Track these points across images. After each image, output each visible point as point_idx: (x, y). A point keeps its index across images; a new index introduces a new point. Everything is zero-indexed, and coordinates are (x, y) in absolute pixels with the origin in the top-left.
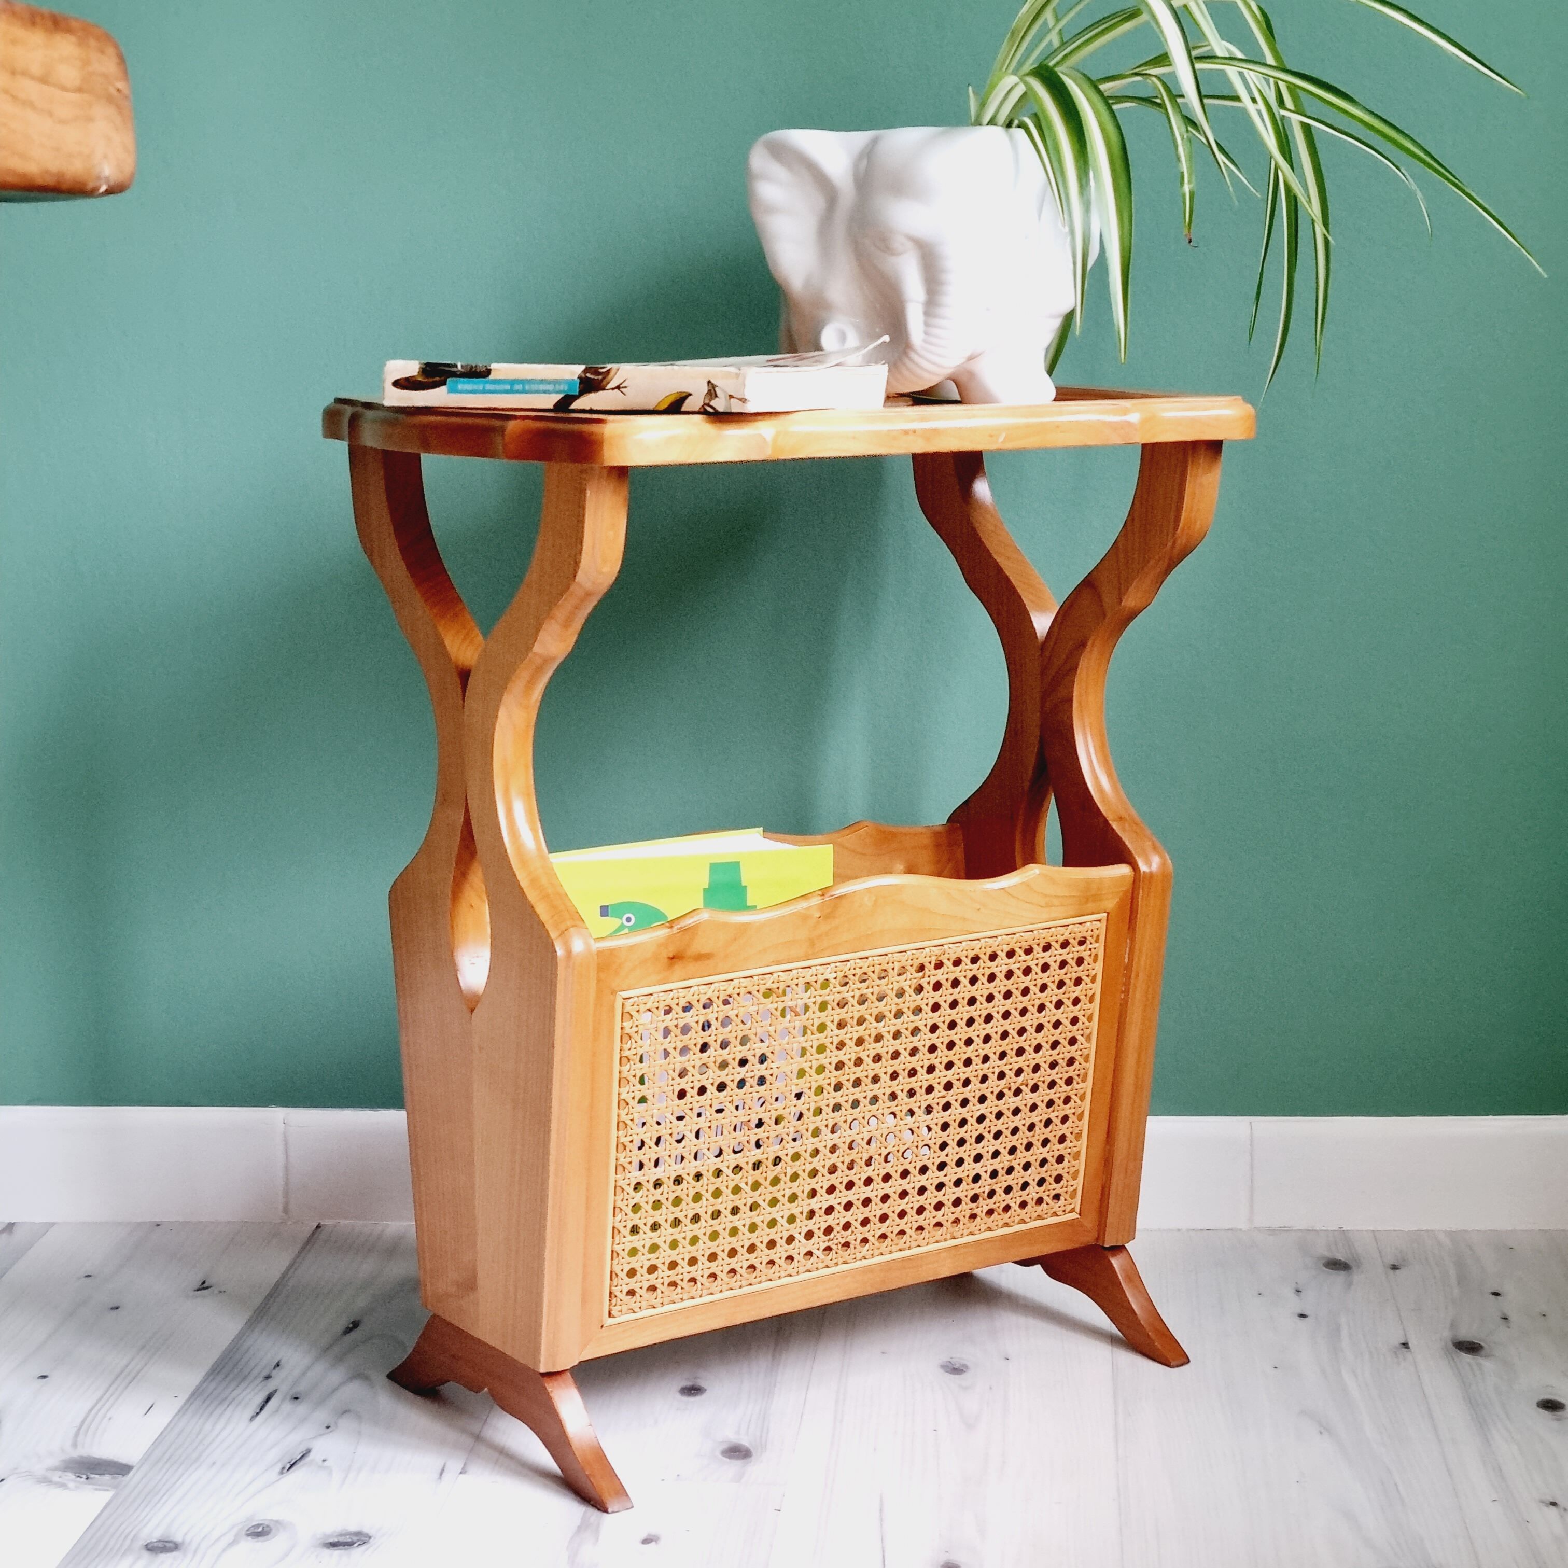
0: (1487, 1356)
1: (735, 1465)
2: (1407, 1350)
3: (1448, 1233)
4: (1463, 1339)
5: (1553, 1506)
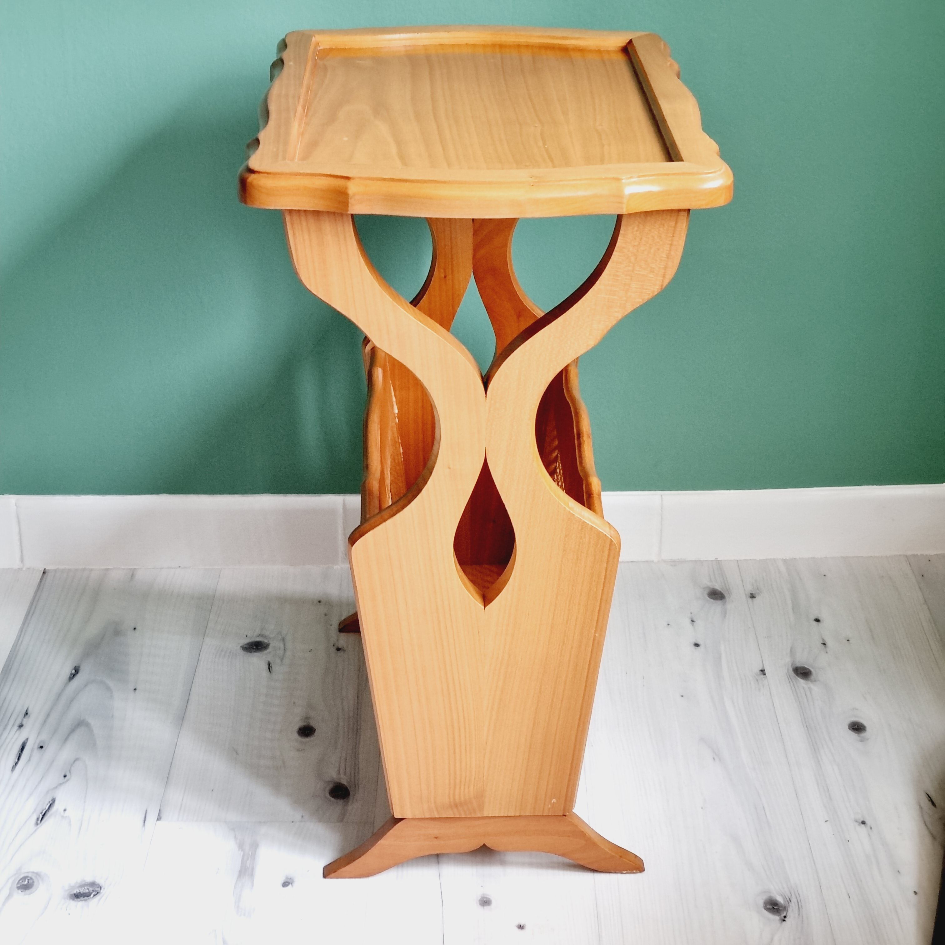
0: (815, 681)
1: (339, 805)
2: (764, 676)
3: (785, 561)
4: (798, 665)
5: (863, 825)
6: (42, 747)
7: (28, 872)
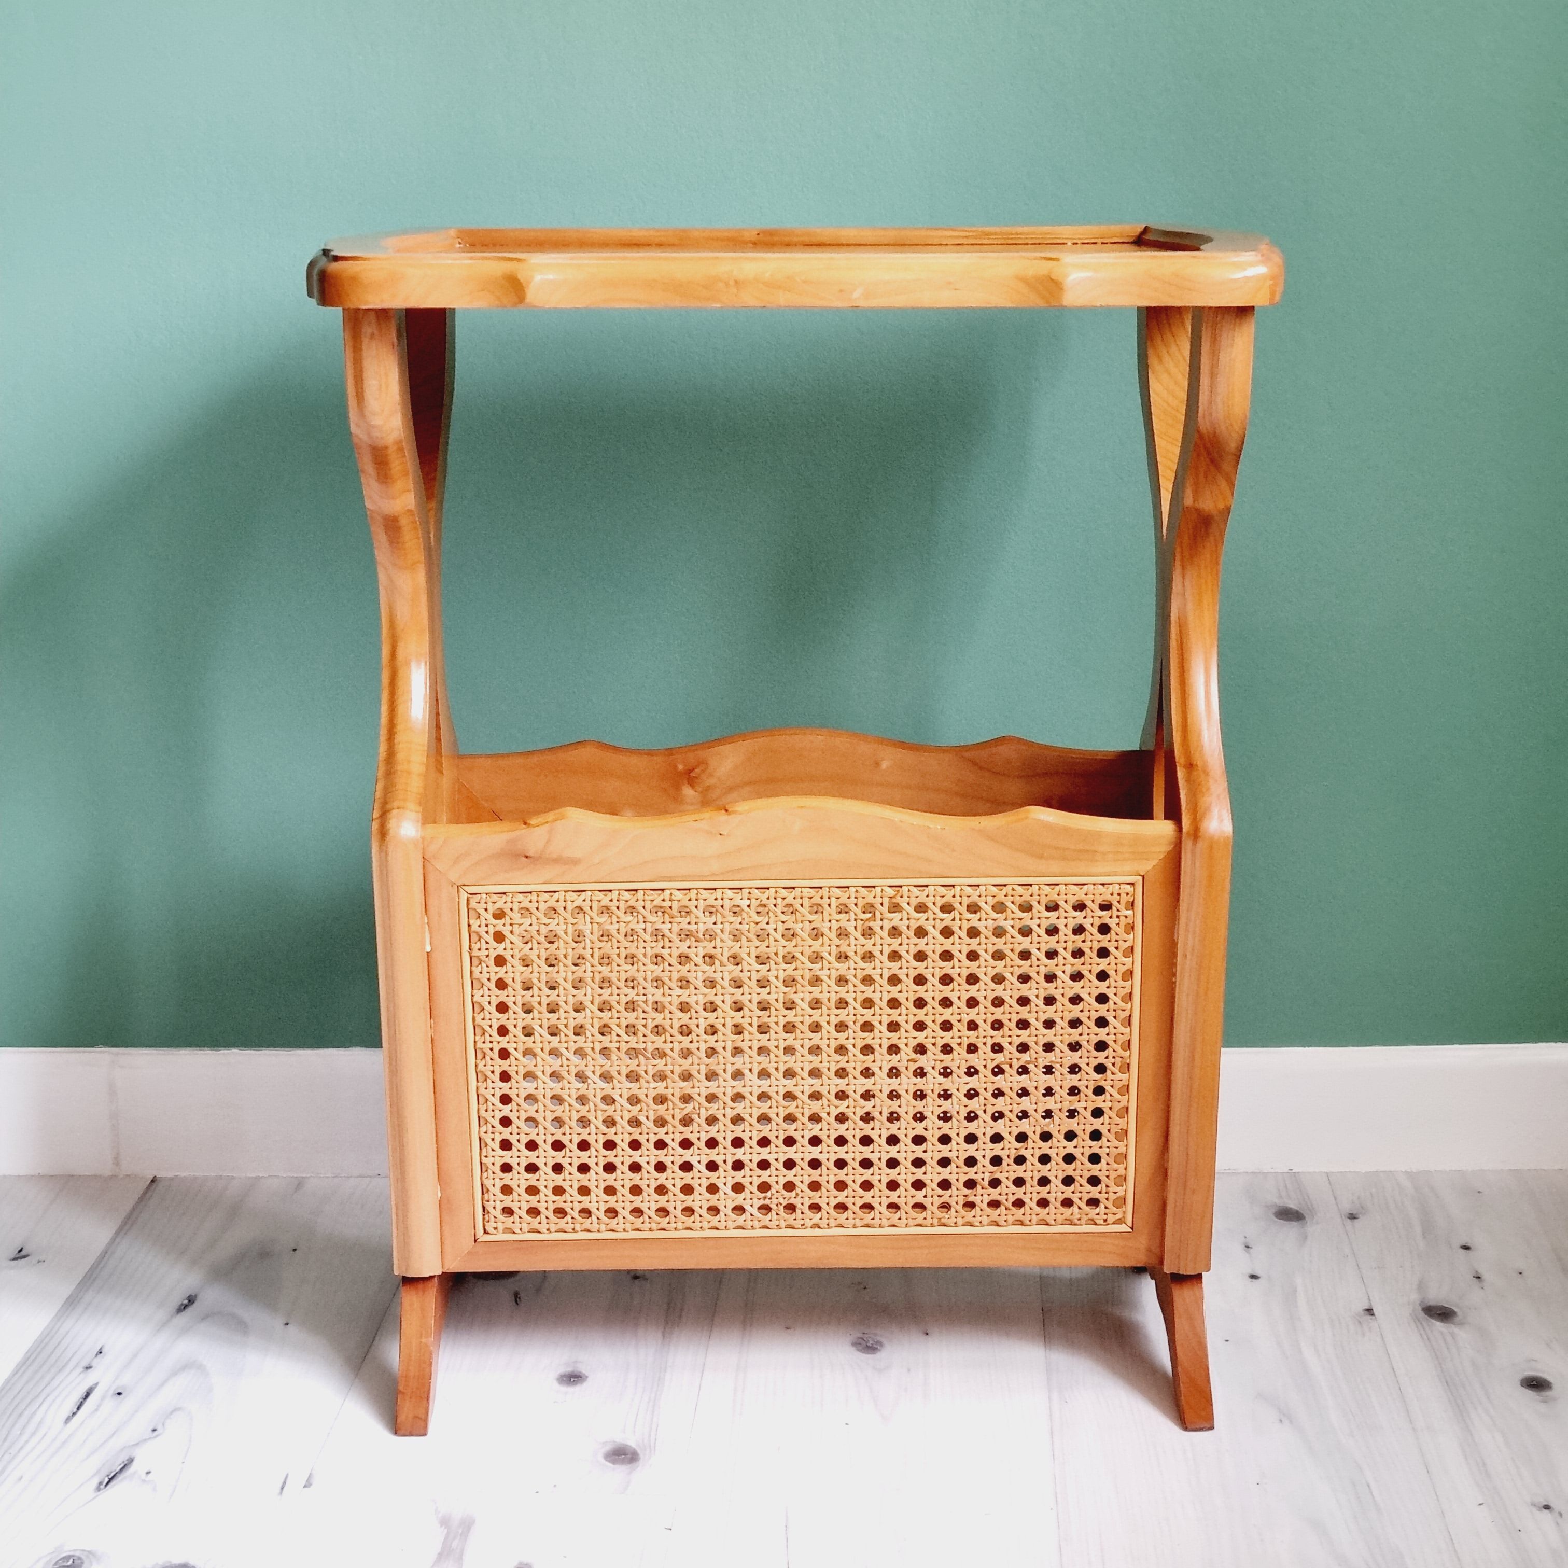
0: (1461, 1324)
1: (619, 1472)
2: (1373, 1317)
3: (1410, 1175)
4: (1432, 1303)
5: (1547, 1511)
6: (119, 1394)
7: (74, 1550)
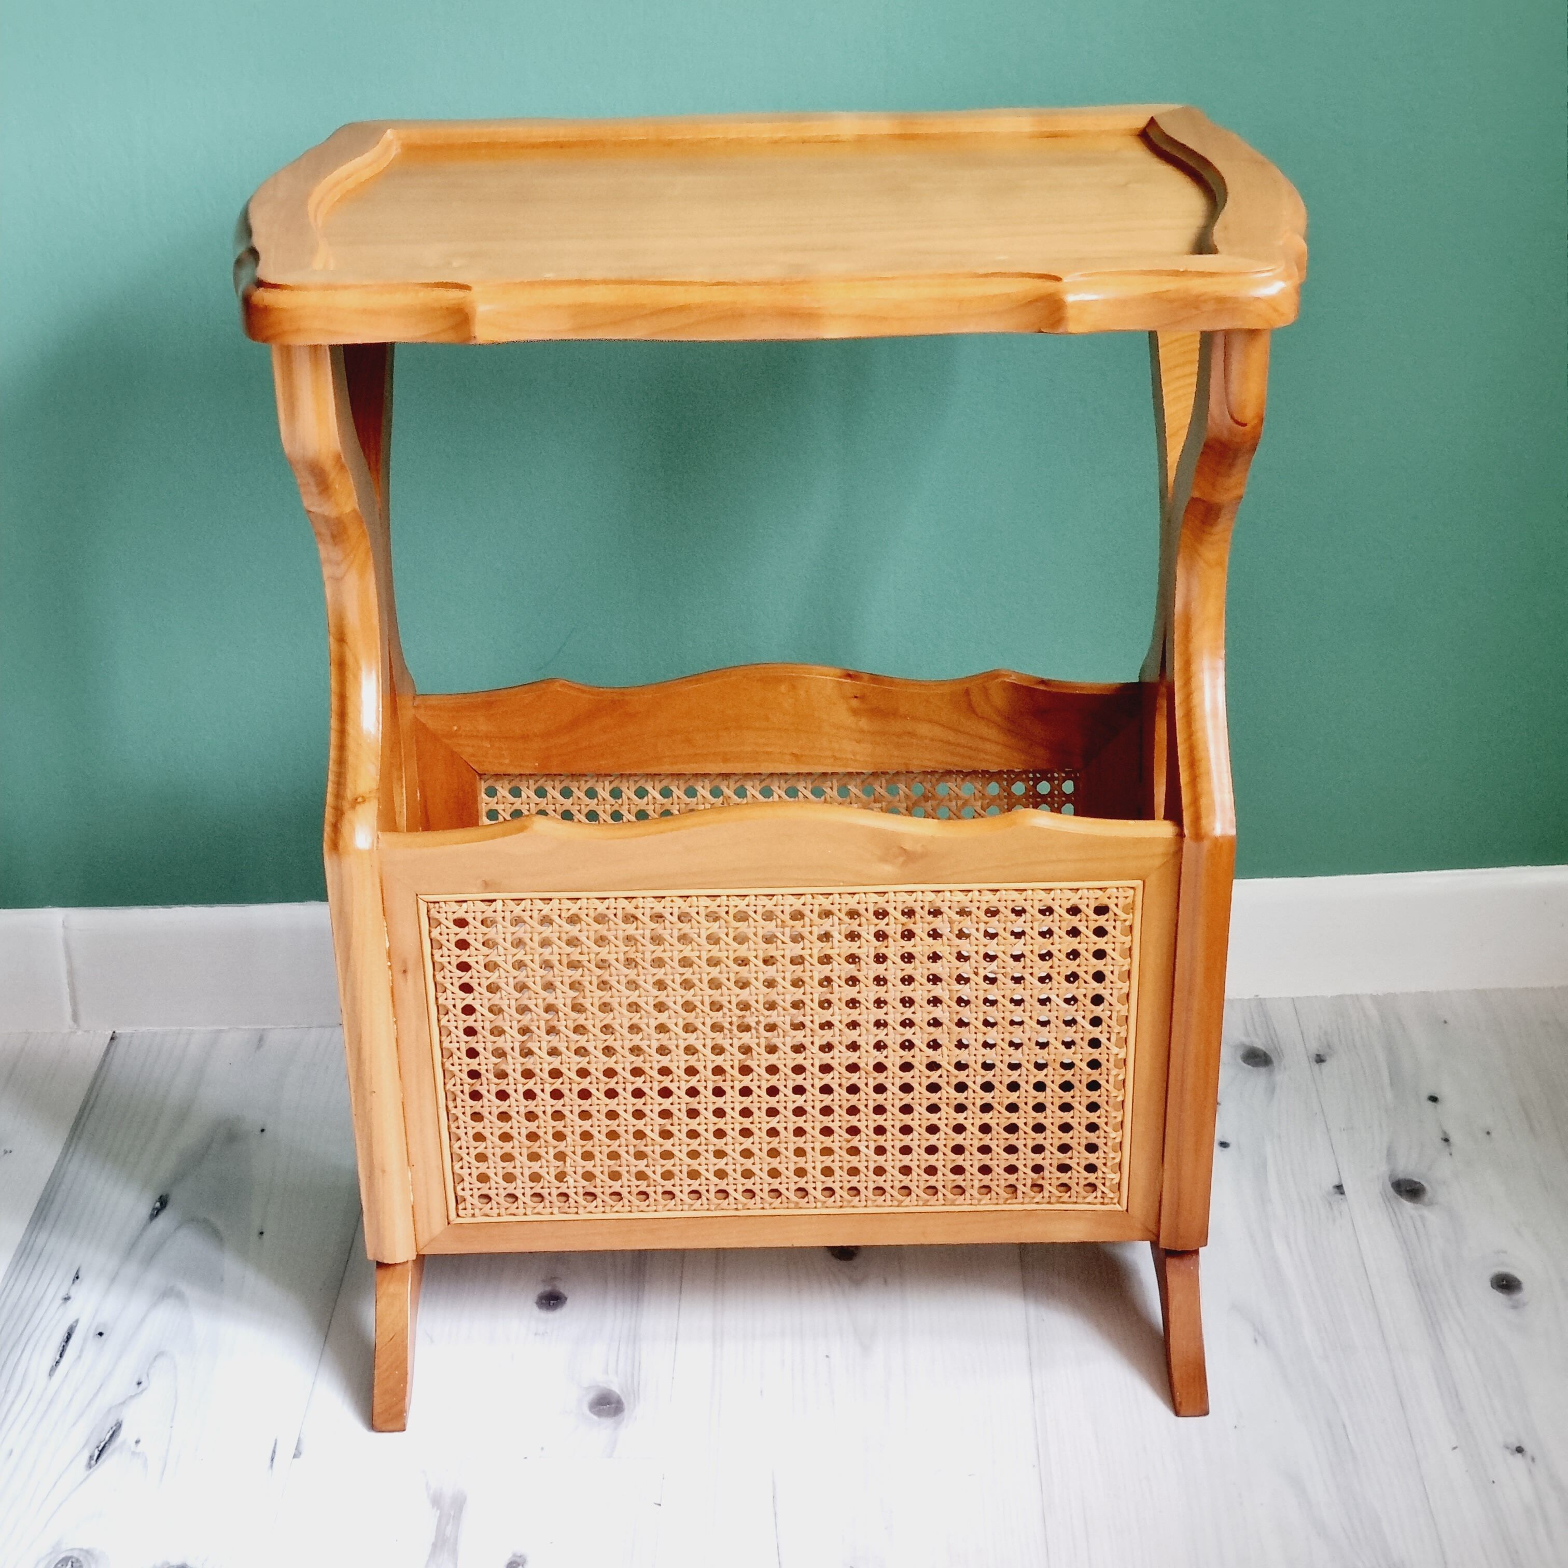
0: (1431, 1204)
1: (605, 1428)
2: (1342, 1197)
3: (1375, 998)
4: (1401, 1176)
5: (1519, 1455)
6: (101, 1334)
7: (72, 1550)
